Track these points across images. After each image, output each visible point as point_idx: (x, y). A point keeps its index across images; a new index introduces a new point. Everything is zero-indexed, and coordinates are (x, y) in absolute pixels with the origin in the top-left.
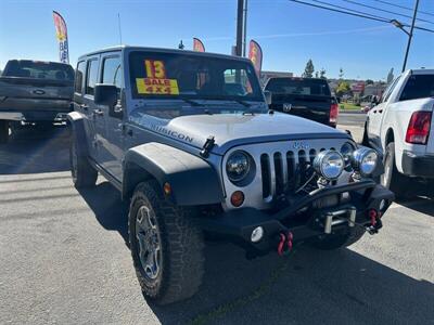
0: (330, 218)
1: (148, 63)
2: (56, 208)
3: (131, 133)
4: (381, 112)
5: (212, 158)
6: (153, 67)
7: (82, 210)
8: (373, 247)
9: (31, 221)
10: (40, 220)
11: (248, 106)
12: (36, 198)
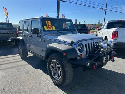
0: (104, 59)
1: (46, 21)
2: (18, 65)
3: (44, 41)
4: (102, 32)
5: (74, 46)
6: (48, 23)
7: (26, 65)
8: (108, 67)
9: (13, 69)
10: (15, 69)
11: (73, 32)
12: (11, 63)
